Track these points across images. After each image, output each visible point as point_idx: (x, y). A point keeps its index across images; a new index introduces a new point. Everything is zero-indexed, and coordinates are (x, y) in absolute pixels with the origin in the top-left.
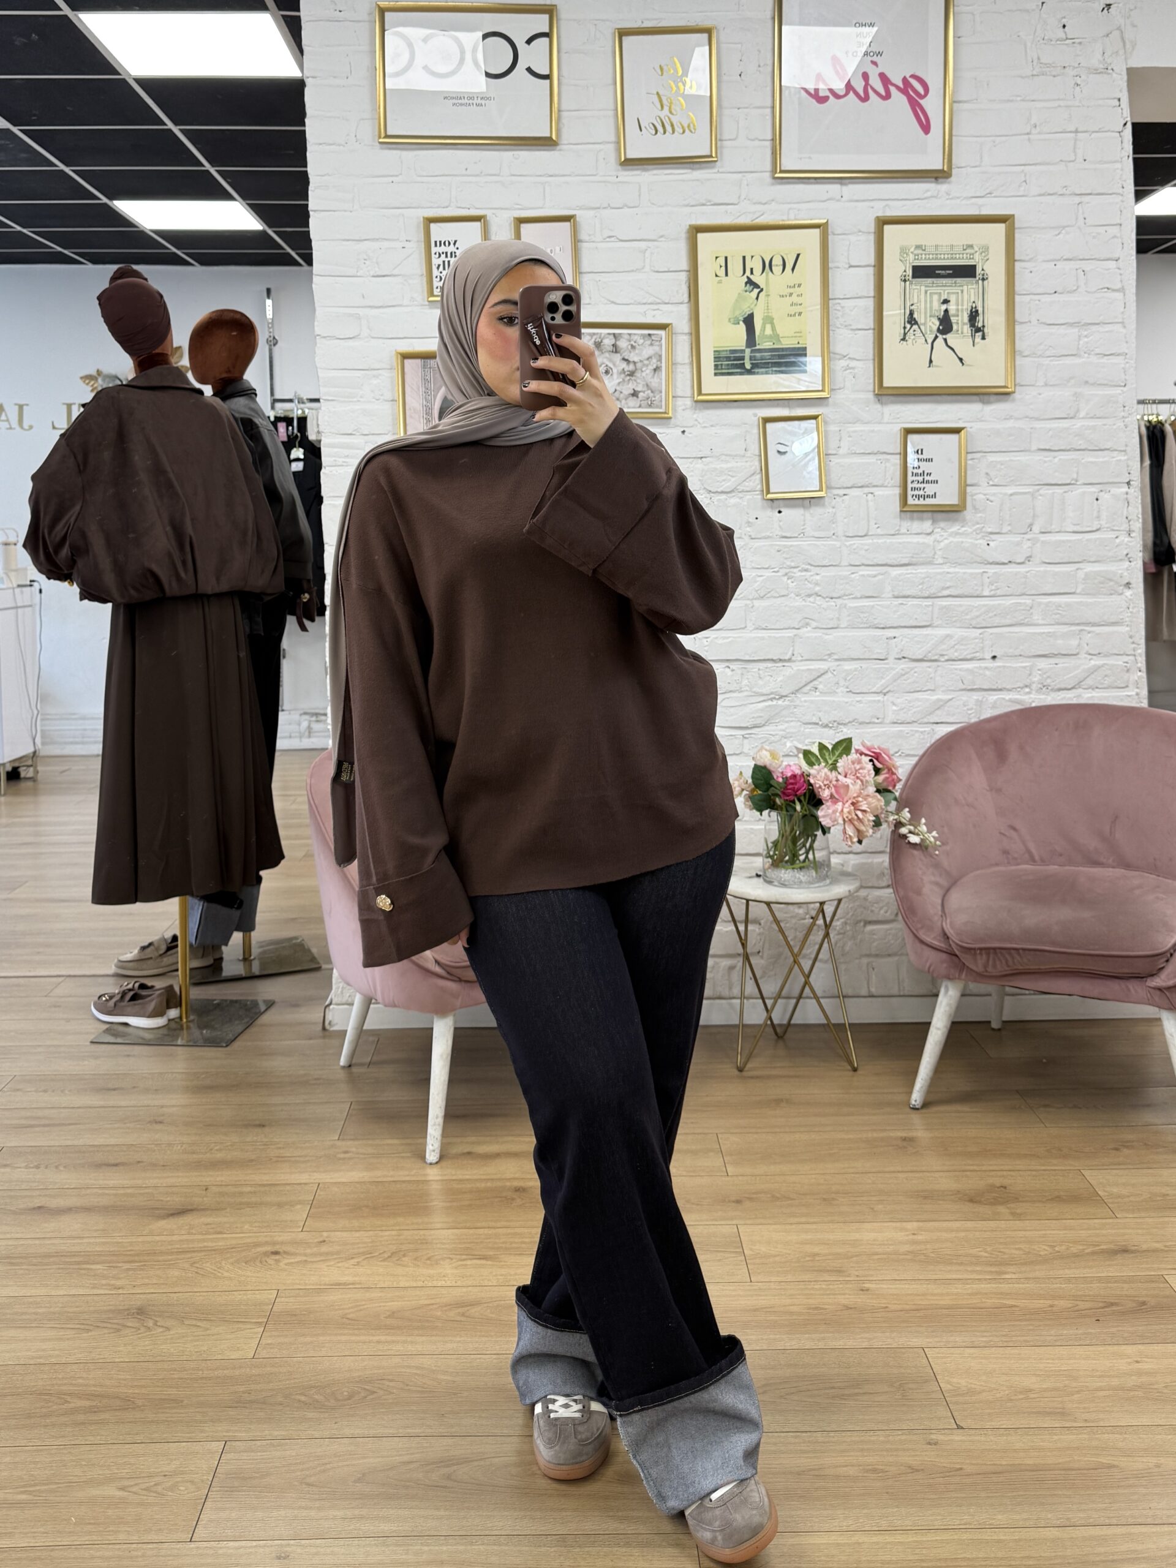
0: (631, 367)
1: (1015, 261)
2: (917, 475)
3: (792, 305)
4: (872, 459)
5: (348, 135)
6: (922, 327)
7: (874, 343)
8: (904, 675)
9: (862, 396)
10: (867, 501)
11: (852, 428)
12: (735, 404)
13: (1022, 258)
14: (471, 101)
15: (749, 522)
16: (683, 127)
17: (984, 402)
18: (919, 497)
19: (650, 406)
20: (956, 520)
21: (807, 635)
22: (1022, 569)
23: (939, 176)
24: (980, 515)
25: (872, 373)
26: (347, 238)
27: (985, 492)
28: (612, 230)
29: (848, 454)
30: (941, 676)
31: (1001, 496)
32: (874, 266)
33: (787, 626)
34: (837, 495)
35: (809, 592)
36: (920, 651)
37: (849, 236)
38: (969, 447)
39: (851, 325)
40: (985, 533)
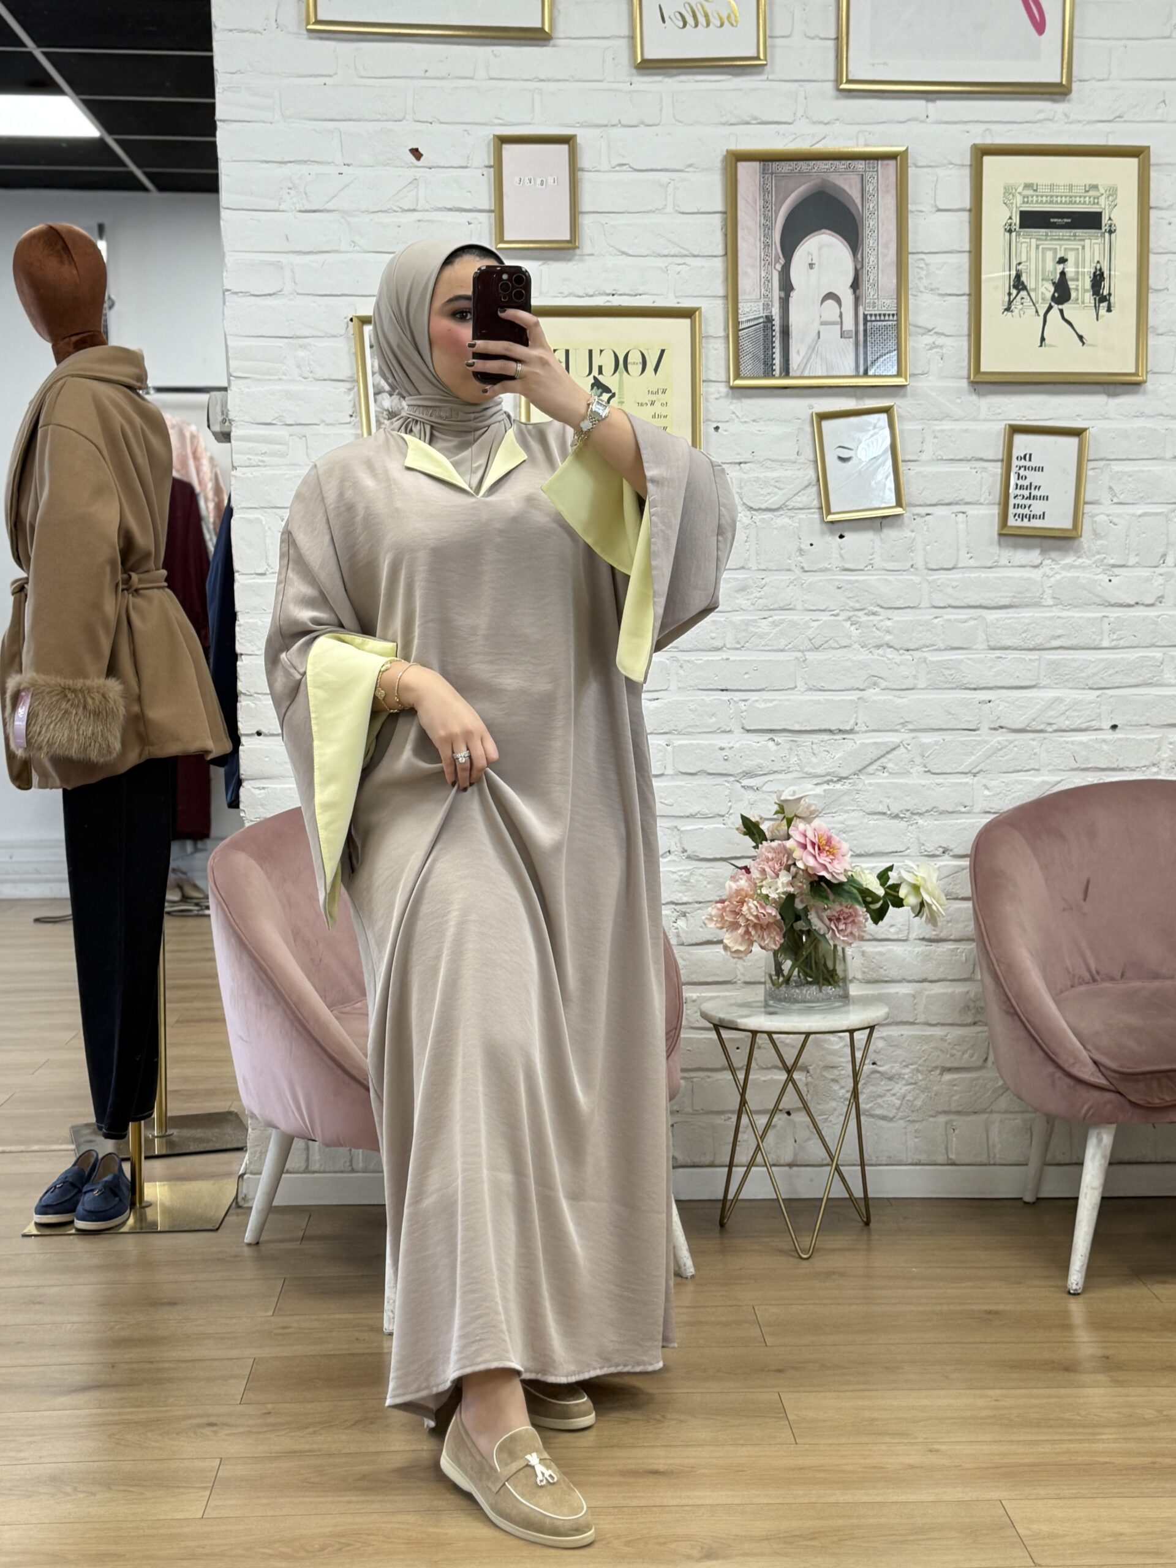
1: (1151, 208)
2: (1022, 487)
4: (964, 467)
5: (267, 19)
6: (1033, 294)
7: (969, 313)
8: (1001, 750)
9: (952, 384)
10: (957, 523)
11: (938, 426)
13: (1160, 205)
15: (801, 550)
16: (721, 18)
17: (1108, 394)
18: (1023, 517)
20: (1068, 549)
21: (875, 698)
22: (1151, 613)
23: (1057, 92)
24: (1099, 542)
25: (966, 353)
26: (268, 159)
27: (1108, 512)
28: (624, 157)
29: (933, 460)
30: (1047, 751)
31: (1128, 517)
32: (970, 210)
33: (849, 687)
34: (918, 515)
35: (878, 642)
36: (1022, 719)
37: (936, 169)
38: (1091, 453)
39: (938, 289)
40: (1106, 565)
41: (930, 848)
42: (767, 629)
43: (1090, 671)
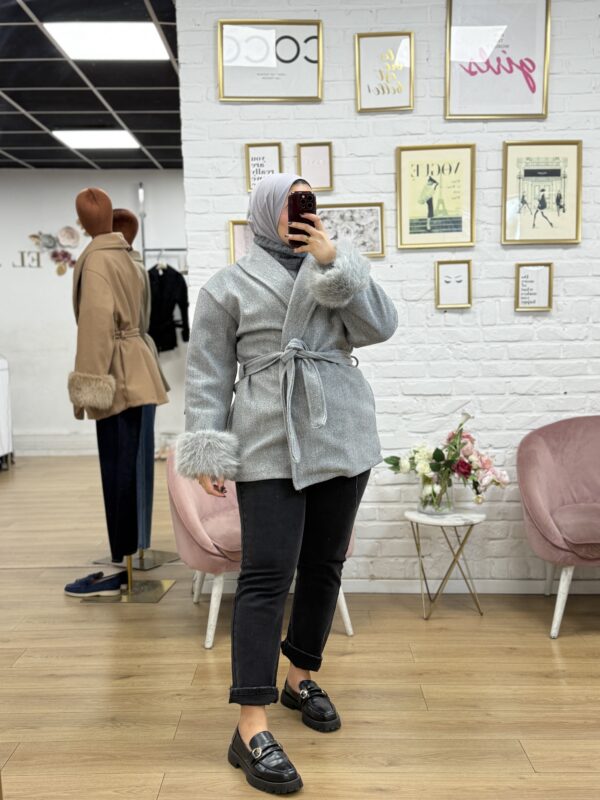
0: (361, 229)
1: (582, 167)
2: (524, 290)
3: (455, 192)
4: (499, 281)
5: (202, 96)
6: (529, 206)
7: (501, 214)
8: (514, 403)
9: (493, 245)
10: (496, 305)
11: (487, 263)
13: (586, 165)
14: (273, 76)
15: (428, 318)
16: (394, 90)
18: (525, 303)
19: (373, 250)
20: (546, 316)
21: (460, 381)
22: (582, 343)
23: (541, 117)
24: (559, 313)
25: (500, 232)
26: (203, 156)
27: (563, 300)
28: (352, 151)
29: (485, 278)
30: (535, 403)
31: (572, 302)
32: (502, 170)
33: (448, 376)
34: (479, 302)
35: (462, 357)
36: (524, 389)
37: (488, 152)
38: (555, 274)
39: (488, 204)
40: (562, 323)
41: (484, 444)
42: (413, 352)
43: (555, 369)
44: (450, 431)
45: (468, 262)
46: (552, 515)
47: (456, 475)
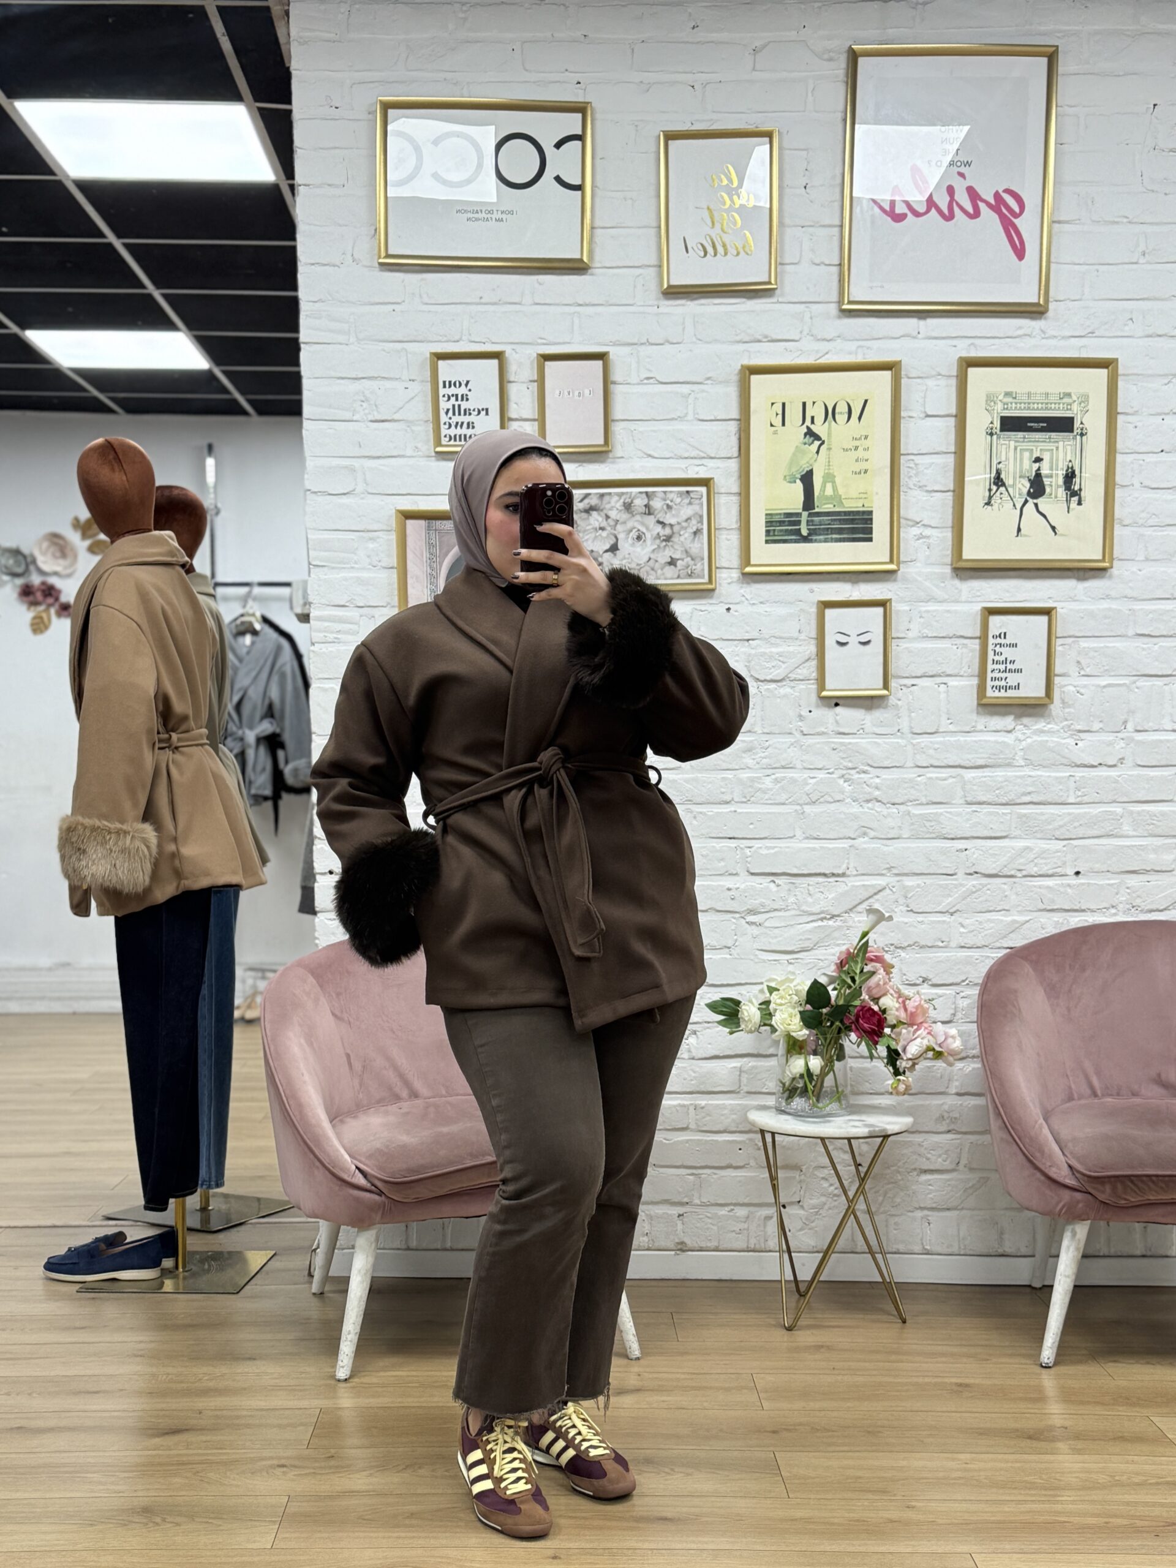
0: (667, 531)
1: (1117, 413)
2: (998, 662)
3: (857, 461)
4: (946, 644)
5: (343, 254)
6: (1009, 489)
7: (953, 507)
8: (975, 892)
9: (937, 570)
10: (939, 693)
11: (924, 607)
12: (790, 577)
13: (1129, 411)
14: (489, 216)
15: (800, 716)
16: (737, 249)
17: (1079, 579)
18: (999, 688)
19: (691, 575)
20: (1042, 716)
21: (865, 846)
22: (1113, 773)
23: (1034, 311)
24: (1067, 710)
25: (950, 543)
26: (343, 376)
27: (1075, 683)
28: (650, 371)
29: (919, 637)
30: (1017, 894)
31: (1093, 688)
32: (956, 416)
33: (841, 836)
34: (905, 685)
35: (868, 797)
36: (994, 865)
37: (926, 380)
38: (1060, 630)
39: (926, 486)
40: (1073, 730)
41: (912, 978)
42: (770, 785)
43: (1056, 824)
44: (844, 948)
45: (883, 604)
46: (1046, 1120)
47: (853, 1036)
